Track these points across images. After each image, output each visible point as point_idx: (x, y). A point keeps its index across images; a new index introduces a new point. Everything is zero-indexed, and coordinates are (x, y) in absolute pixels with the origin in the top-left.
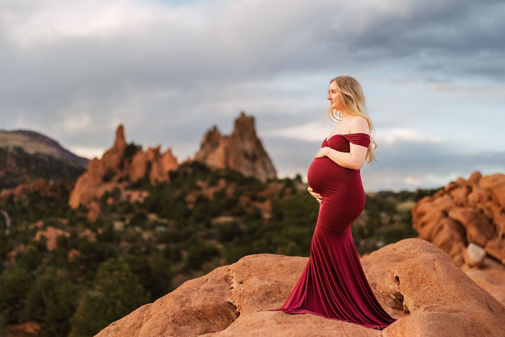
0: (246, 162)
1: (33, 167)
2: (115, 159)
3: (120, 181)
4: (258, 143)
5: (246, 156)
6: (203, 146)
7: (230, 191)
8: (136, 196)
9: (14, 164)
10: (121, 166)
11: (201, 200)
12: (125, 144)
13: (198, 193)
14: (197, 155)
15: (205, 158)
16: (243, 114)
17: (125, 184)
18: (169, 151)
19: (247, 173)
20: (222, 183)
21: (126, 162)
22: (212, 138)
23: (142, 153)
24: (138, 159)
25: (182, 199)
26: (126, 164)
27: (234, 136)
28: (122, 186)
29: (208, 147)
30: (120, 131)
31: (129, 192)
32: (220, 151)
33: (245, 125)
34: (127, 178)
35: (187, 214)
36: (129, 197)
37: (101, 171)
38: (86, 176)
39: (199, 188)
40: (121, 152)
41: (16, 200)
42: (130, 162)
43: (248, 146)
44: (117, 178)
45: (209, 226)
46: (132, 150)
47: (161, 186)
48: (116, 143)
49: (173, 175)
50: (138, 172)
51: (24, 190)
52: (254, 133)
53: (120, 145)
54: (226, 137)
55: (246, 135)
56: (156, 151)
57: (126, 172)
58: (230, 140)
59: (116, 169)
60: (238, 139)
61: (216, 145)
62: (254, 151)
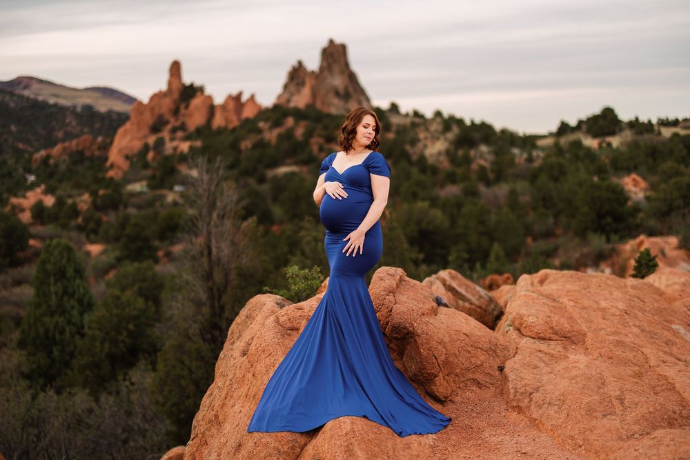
0: (336, 101)
1: (97, 125)
2: (167, 103)
3: (173, 130)
4: (352, 77)
5: (337, 94)
6: (286, 87)
7: (299, 132)
8: (184, 147)
9: (74, 123)
10: (176, 112)
11: (260, 145)
12: (184, 85)
13: (259, 137)
14: (279, 97)
15: (289, 101)
16: (331, 42)
17: (179, 134)
18: (252, 98)
20: (290, 121)
21: (183, 106)
22: (297, 74)
24: (196, 102)
25: (234, 145)
26: (183, 111)
27: (322, 69)
28: (168, 138)
29: (292, 88)
30: (176, 68)
31: (176, 144)
32: (306, 91)
33: (335, 54)
34: (183, 127)
36: (176, 149)
37: (149, 119)
38: (128, 125)
39: (260, 131)
40: (176, 95)
41: (52, 162)
42: (187, 106)
43: (338, 81)
44: (168, 128)
45: (262, 180)
46: (190, 92)
48: (170, 83)
50: (196, 119)
51: (65, 149)
52: (347, 65)
53: (176, 86)
54: (313, 72)
55: (336, 68)
56: (237, 98)
57: (181, 119)
58: (318, 76)
59: (168, 116)
60: (326, 74)
61: (301, 84)
62: (346, 88)
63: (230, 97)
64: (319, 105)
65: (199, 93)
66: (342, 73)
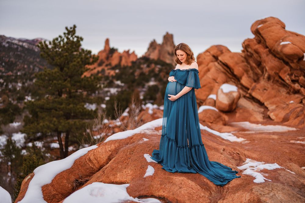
0: (168, 56)
2: (104, 56)
3: (107, 65)
5: (169, 54)
6: (149, 49)
7: (157, 70)
8: (112, 73)
10: (108, 58)
11: (142, 74)
12: (110, 48)
13: (141, 71)
14: (146, 53)
15: (149, 55)
16: (167, 33)
17: (109, 67)
19: (168, 61)
20: (153, 66)
21: (110, 56)
22: (153, 45)
23: (118, 52)
24: (115, 55)
25: (133, 74)
26: (110, 58)
27: (163, 43)
28: (106, 68)
29: (151, 50)
30: (107, 41)
31: (109, 71)
32: (156, 52)
33: (168, 38)
34: (110, 64)
35: (133, 81)
36: (109, 73)
39: (142, 69)
40: (107, 52)
42: (112, 56)
43: (169, 49)
44: (104, 64)
46: (113, 51)
47: (125, 68)
48: (105, 47)
49: (133, 63)
50: (115, 61)
52: (173, 42)
53: (107, 48)
54: (159, 44)
55: (169, 43)
56: (127, 52)
57: (109, 61)
58: (161, 46)
59: (105, 60)
60: (165, 45)
61: (155, 49)
62: (172, 52)
63: (125, 52)
64: (162, 58)
65: (116, 52)
66: (171, 45)
